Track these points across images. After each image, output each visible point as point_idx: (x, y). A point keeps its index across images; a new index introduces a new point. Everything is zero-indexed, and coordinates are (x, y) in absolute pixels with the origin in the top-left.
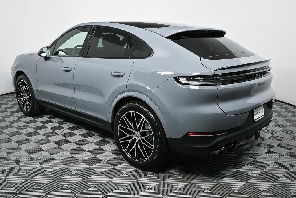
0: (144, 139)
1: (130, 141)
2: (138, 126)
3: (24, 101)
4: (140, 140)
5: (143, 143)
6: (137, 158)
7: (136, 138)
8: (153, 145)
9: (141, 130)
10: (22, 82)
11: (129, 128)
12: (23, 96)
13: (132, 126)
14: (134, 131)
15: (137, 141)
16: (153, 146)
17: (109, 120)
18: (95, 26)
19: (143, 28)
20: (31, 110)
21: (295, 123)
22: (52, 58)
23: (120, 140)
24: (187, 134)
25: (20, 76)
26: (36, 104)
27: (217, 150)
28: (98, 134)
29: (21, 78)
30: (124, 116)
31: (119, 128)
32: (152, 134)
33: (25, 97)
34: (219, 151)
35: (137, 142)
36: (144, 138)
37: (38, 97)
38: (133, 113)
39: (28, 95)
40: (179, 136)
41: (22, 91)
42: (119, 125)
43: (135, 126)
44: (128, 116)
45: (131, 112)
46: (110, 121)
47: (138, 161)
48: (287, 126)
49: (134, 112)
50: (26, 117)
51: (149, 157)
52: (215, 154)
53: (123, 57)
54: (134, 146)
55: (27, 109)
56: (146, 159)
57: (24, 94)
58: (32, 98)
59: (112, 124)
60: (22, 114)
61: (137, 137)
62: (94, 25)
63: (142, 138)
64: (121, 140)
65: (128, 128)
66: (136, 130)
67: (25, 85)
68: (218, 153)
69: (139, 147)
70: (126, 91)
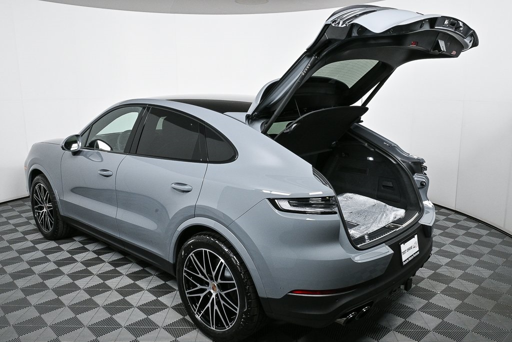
0: (224, 296)
1: (202, 295)
2: (214, 274)
3: (43, 216)
4: (217, 295)
5: (222, 302)
6: (213, 325)
7: (212, 291)
8: (237, 306)
9: (219, 281)
10: (40, 187)
11: (200, 276)
12: (41, 208)
13: (205, 271)
14: (209, 281)
15: (214, 296)
16: (238, 309)
17: (170, 258)
18: (149, 105)
19: (222, 112)
20: (54, 231)
22: (84, 152)
23: (186, 292)
24: (291, 292)
25: (37, 178)
26: (61, 223)
27: (341, 318)
28: (157, 274)
29: (38, 179)
30: (192, 256)
31: (184, 274)
32: (236, 288)
33: (45, 210)
34: (345, 319)
35: (213, 298)
36: (223, 293)
37: (63, 212)
38: (205, 251)
39: (49, 207)
40: (279, 295)
41: (40, 200)
42: (184, 269)
43: (209, 272)
44: (199, 255)
45: (203, 249)
46: (171, 261)
47: (214, 329)
49: (208, 250)
50: (45, 242)
51: (231, 325)
52: (339, 325)
53: (191, 159)
54: (209, 305)
55: (48, 228)
56: (227, 329)
57: (43, 205)
58: (54, 212)
59: (174, 265)
60: (39, 236)
61: (213, 289)
62: (147, 104)
63: (221, 292)
64: (188, 293)
65: (198, 274)
66: (212, 279)
67: (45, 191)
68: (344, 322)
69: (216, 307)
70: (194, 216)
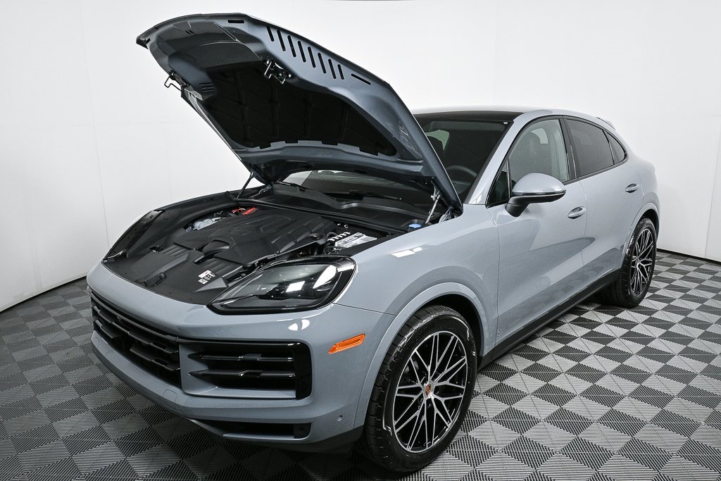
21: (720, 293)
48: (707, 300)
